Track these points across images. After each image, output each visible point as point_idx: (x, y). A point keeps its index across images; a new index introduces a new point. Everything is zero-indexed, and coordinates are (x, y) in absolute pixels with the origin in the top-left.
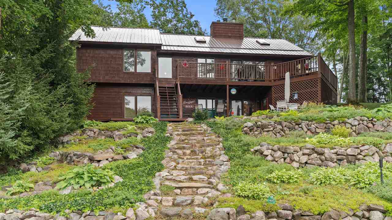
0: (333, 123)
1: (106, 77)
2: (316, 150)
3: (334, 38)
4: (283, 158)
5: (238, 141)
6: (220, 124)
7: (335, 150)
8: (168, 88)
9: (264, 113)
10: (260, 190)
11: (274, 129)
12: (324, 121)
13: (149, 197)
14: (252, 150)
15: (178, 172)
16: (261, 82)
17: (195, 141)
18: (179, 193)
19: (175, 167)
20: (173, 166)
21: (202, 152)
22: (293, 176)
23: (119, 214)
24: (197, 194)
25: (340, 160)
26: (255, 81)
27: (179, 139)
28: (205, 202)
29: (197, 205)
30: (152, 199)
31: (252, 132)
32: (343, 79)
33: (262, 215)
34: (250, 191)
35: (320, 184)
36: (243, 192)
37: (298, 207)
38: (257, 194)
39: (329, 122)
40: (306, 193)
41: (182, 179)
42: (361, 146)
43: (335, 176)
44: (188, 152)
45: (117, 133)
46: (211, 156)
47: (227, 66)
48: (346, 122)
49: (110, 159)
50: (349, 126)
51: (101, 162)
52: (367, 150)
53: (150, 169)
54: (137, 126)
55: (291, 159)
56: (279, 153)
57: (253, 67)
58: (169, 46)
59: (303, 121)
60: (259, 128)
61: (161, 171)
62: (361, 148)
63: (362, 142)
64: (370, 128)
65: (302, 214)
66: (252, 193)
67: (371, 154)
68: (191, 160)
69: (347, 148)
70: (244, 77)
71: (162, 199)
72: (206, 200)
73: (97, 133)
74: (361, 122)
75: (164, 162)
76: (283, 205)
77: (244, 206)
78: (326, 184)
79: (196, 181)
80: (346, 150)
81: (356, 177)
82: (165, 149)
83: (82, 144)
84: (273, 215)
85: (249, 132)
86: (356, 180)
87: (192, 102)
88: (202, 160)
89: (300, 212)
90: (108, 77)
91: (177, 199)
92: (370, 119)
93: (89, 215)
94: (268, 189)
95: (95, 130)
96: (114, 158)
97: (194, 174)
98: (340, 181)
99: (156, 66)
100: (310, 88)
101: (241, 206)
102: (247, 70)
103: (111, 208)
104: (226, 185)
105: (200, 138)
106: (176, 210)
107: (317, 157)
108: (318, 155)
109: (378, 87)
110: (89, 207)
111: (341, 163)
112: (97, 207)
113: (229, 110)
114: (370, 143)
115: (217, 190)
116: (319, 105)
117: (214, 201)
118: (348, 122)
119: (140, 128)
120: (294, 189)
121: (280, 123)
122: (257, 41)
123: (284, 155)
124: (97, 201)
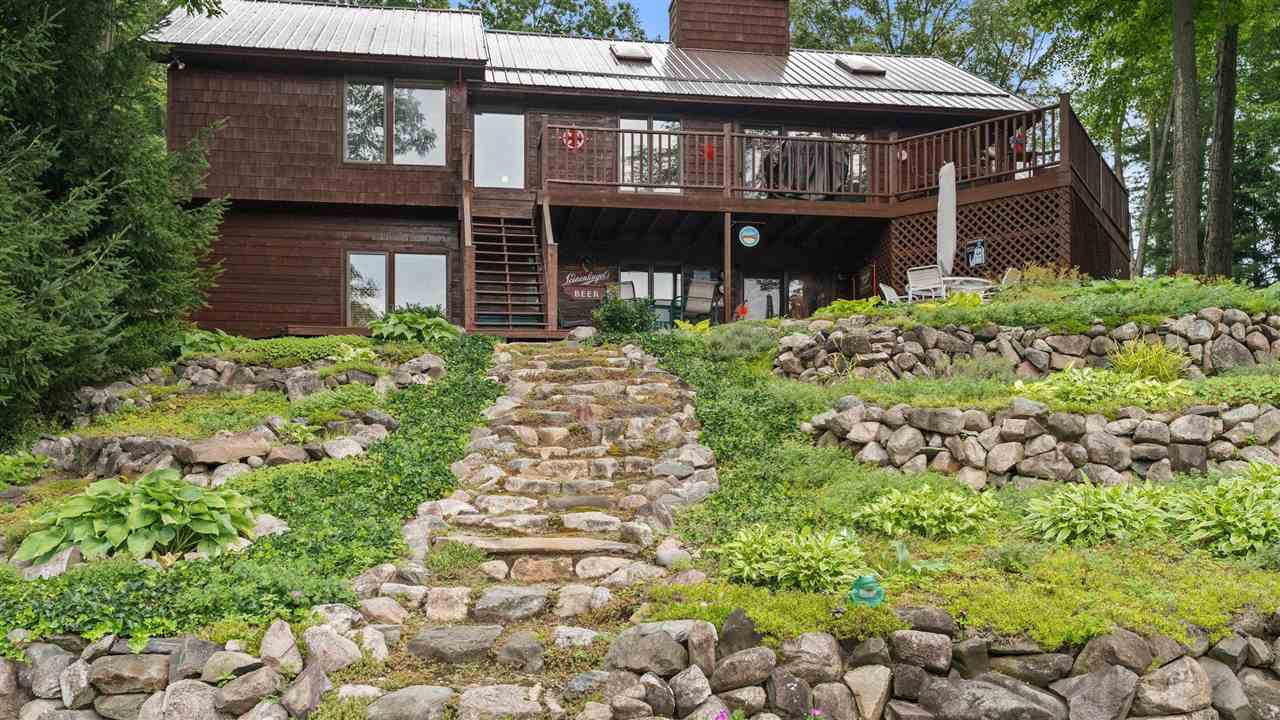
0: (1115, 332)
1: (278, 179)
2: (1051, 423)
3: (1119, 53)
4: (922, 452)
5: (755, 399)
6: (694, 345)
7: (1126, 424)
8: (507, 221)
9: (858, 309)
10: (821, 555)
11: (892, 356)
12: (1084, 328)
13: (371, 587)
14: (807, 426)
15: (509, 501)
16: (849, 205)
17: (591, 398)
18: (501, 576)
19: (501, 483)
20: (495, 480)
21: (613, 434)
22: (960, 509)
23: (231, 645)
24: (574, 578)
25: (1145, 461)
26: (829, 198)
27: (530, 391)
28: (597, 604)
29: (567, 617)
30: (383, 595)
31: (810, 370)
32: (1150, 215)
33: (826, 651)
34: (782, 559)
35: (1068, 541)
36: (755, 565)
37: (977, 621)
38: (808, 568)
39: (1102, 328)
40: (1009, 570)
41: (518, 523)
42: (1225, 406)
43: (1130, 508)
44: (559, 432)
45: (300, 372)
46: (645, 448)
47: (726, 141)
48: (1166, 329)
49: (255, 460)
50: (1179, 342)
51: (219, 470)
52: (1251, 421)
53: (396, 488)
54: (379, 348)
55: (954, 459)
56: (908, 436)
57: (821, 149)
58: (515, 70)
59: (1003, 328)
60: (837, 350)
61: (442, 497)
62: (1227, 416)
63: (1232, 392)
64: (1260, 349)
65: (996, 647)
66: (791, 567)
67: (1266, 436)
68: (566, 462)
69: (1172, 414)
70: (790, 182)
71: (426, 596)
72: (604, 594)
73: (227, 374)
74: (1222, 327)
75: (459, 468)
76: (913, 612)
77: (750, 614)
78: (1090, 537)
79: (574, 532)
80: (1168, 423)
81: (1210, 512)
82: (471, 424)
83: (165, 411)
84: (873, 650)
85: (799, 370)
86: (1210, 523)
87: (597, 279)
88: (609, 462)
89: (985, 640)
90: (285, 179)
91: (489, 595)
92: (1257, 318)
93: (109, 652)
94: (857, 552)
95: (221, 364)
96: (272, 456)
97: (570, 508)
98: (1148, 529)
99: (464, 142)
100: (1032, 225)
101: (740, 612)
102: (799, 158)
103: (204, 626)
104: (693, 545)
105: (612, 387)
106: (479, 634)
107: (1054, 449)
108: (1058, 442)
109: (1274, 247)
110: (113, 619)
111: (1149, 473)
112: (148, 621)
113: (734, 307)
114: (1263, 395)
115: (656, 562)
116: (1061, 277)
117: (634, 601)
118: (1174, 328)
119: (389, 356)
120: (964, 557)
121: (916, 335)
122: (838, 63)
123: (927, 444)
124: (150, 597)
